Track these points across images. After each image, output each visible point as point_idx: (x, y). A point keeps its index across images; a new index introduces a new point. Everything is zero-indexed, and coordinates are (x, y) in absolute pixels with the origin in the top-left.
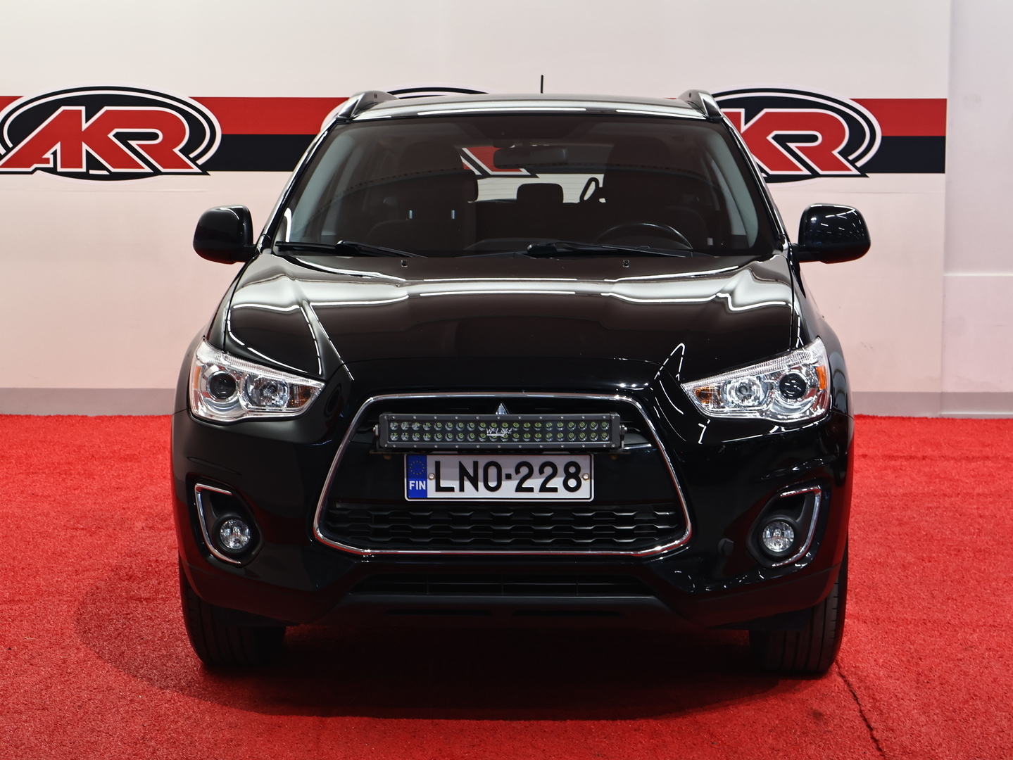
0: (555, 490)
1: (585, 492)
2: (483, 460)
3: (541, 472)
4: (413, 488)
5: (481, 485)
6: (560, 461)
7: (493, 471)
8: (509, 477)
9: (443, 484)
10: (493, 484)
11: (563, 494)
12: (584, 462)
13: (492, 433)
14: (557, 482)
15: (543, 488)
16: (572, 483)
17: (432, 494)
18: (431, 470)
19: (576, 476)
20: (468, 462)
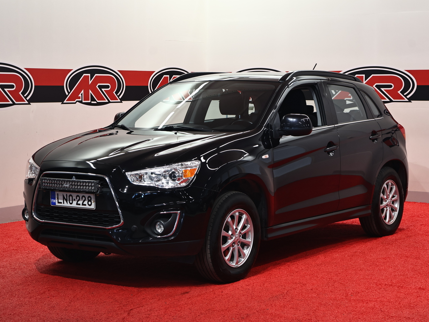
0: (85, 205)
1: (93, 206)
2: (68, 194)
3: (82, 199)
4: (53, 201)
5: (68, 202)
6: (87, 196)
7: (71, 198)
8: (74, 200)
9: (60, 201)
10: (71, 202)
11: (87, 206)
12: (93, 196)
13: (65, 185)
14: (86, 203)
15: (83, 205)
16: (90, 203)
17: (57, 204)
18: (56, 196)
19: (90, 201)
20: (65, 194)
